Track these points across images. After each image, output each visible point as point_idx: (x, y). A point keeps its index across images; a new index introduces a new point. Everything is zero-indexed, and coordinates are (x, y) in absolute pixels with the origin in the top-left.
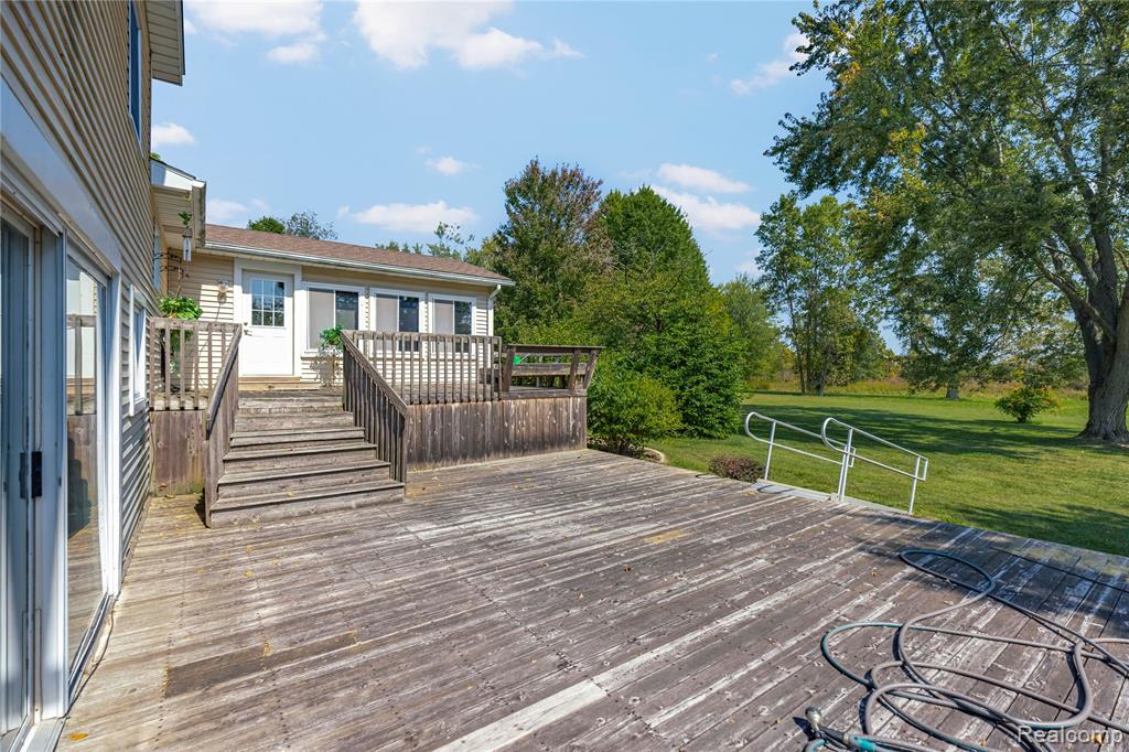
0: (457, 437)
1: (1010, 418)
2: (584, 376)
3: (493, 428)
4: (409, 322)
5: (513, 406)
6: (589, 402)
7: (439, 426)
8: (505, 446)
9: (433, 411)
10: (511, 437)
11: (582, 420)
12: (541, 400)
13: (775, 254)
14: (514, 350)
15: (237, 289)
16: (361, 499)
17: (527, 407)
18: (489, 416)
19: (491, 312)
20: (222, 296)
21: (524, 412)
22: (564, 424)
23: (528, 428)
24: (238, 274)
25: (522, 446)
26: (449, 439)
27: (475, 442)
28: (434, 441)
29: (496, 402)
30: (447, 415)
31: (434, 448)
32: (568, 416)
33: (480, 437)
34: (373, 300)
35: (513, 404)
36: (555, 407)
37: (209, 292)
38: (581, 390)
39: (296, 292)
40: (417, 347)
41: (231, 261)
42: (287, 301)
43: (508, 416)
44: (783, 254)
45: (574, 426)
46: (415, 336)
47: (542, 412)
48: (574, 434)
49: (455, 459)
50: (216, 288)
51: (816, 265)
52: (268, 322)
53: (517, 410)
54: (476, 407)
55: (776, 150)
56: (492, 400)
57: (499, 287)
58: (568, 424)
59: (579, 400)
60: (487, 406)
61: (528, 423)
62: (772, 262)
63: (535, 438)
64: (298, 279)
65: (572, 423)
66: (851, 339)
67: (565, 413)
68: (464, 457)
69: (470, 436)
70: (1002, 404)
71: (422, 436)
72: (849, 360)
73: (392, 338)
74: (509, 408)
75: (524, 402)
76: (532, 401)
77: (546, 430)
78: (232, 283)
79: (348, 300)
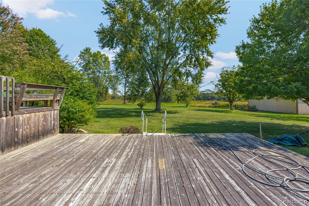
1: (140, 108)
2: (59, 100)
3: (7, 133)
5: (21, 118)
6: (60, 111)
10: (20, 136)
11: (57, 121)
12: (38, 113)
13: (84, 64)
14: (26, 86)
17: (29, 118)
21: (28, 121)
22: (49, 124)
23: (30, 129)
25: (27, 140)
29: (9, 117)
32: (51, 120)
35: (21, 117)
36: (45, 116)
38: (57, 107)
43: (18, 124)
44: (87, 64)
45: (54, 124)
47: (38, 120)
48: (54, 128)
51: (96, 69)
53: (24, 120)
55: (98, 33)
56: (7, 116)
58: (51, 123)
59: (56, 111)
60: (2, 120)
61: (30, 127)
62: (83, 66)
63: (34, 134)
65: (53, 123)
66: (105, 89)
67: (49, 118)
70: (138, 105)
72: (104, 95)
74: (18, 119)
75: (28, 115)
76: (33, 114)
77: (40, 128)
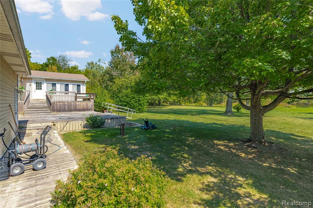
0: (66, 108)
3: (73, 107)
4: (67, 89)
6: (94, 103)
7: (63, 106)
8: (76, 110)
9: (62, 104)
10: (77, 108)
11: (93, 106)
12: (83, 103)
15: (33, 83)
16: (45, 114)
17: (81, 104)
18: (73, 105)
19: (85, 86)
20: (30, 85)
24: (33, 81)
25: (80, 110)
26: (65, 108)
27: (70, 109)
28: (62, 108)
30: (65, 105)
31: (62, 110)
33: (71, 108)
34: (59, 85)
36: (87, 104)
37: (28, 84)
38: (92, 101)
39: (44, 84)
40: (68, 94)
41: (32, 79)
42: (42, 85)
46: (67, 92)
47: (84, 105)
48: (91, 109)
49: (66, 112)
50: (29, 83)
52: (39, 89)
54: (70, 104)
56: (73, 102)
57: (86, 82)
58: (90, 107)
59: (92, 103)
61: (81, 106)
63: (82, 109)
64: (44, 81)
67: (89, 105)
68: (68, 111)
69: (69, 108)
71: (60, 108)
73: (64, 92)
74: (77, 104)
77: (85, 108)
78: (32, 82)
79: (54, 85)
